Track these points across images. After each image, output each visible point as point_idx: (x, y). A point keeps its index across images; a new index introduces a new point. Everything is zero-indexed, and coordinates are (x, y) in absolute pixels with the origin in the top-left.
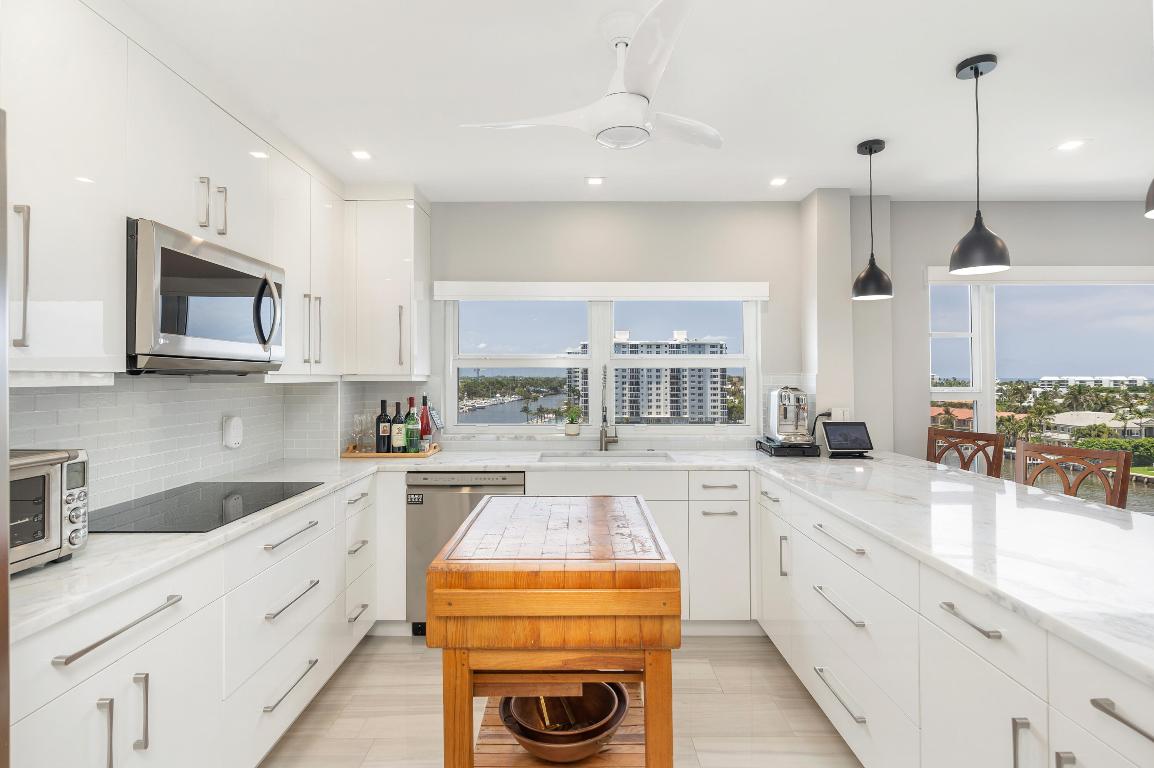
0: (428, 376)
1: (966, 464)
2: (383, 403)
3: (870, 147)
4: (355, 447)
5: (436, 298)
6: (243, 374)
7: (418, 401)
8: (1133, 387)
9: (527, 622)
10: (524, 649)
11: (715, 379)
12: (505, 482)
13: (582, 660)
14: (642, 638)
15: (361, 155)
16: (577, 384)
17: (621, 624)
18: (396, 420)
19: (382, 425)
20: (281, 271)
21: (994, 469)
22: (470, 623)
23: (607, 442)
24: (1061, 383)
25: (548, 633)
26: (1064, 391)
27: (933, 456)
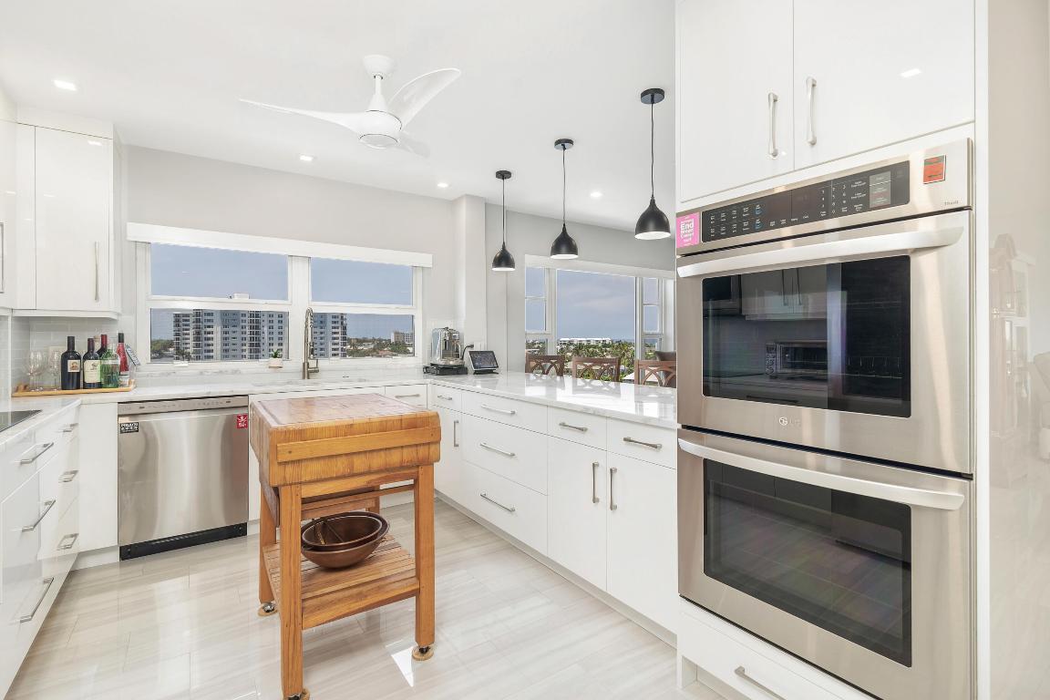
0: (120, 315)
1: (545, 373)
2: (70, 340)
3: (503, 175)
4: (27, 387)
5: (130, 239)
7: (113, 339)
8: (605, 345)
9: (344, 458)
10: (343, 477)
11: (336, 341)
12: (229, 405)
14: (418, 458)
16: (188, 346)
17: (405, 450)
18: (88, 357)
19: (70, 362)
21: (561, 372)
22: (303, 464)
23: (308, 372)
24: (571, 343)
25: (360, 463)
26: (572, 347)
27: (529, 370)
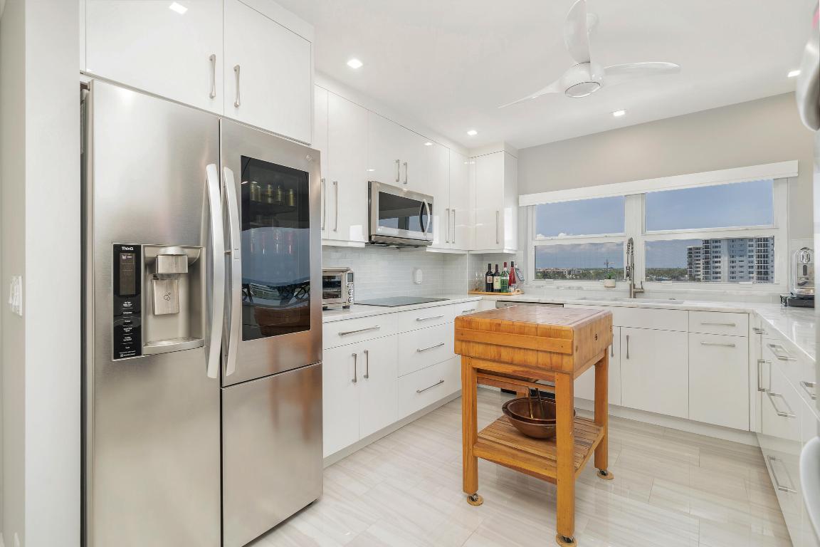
0: (516, 251)
2: (490, 265)
4: (476, 290)
5: (520, 205)
6: (417, 246)
7: (509, 264)
9: (495, 347)
10: (494, 361)
13: (523, 371)
14: (551, 364)
15: (472, 133)
17: (540, 354)
18: (497, 274)
19: (489, 278)
20: (432, 198)
22: (471, 344)
23: (634, 292)
25: (506, 354)
